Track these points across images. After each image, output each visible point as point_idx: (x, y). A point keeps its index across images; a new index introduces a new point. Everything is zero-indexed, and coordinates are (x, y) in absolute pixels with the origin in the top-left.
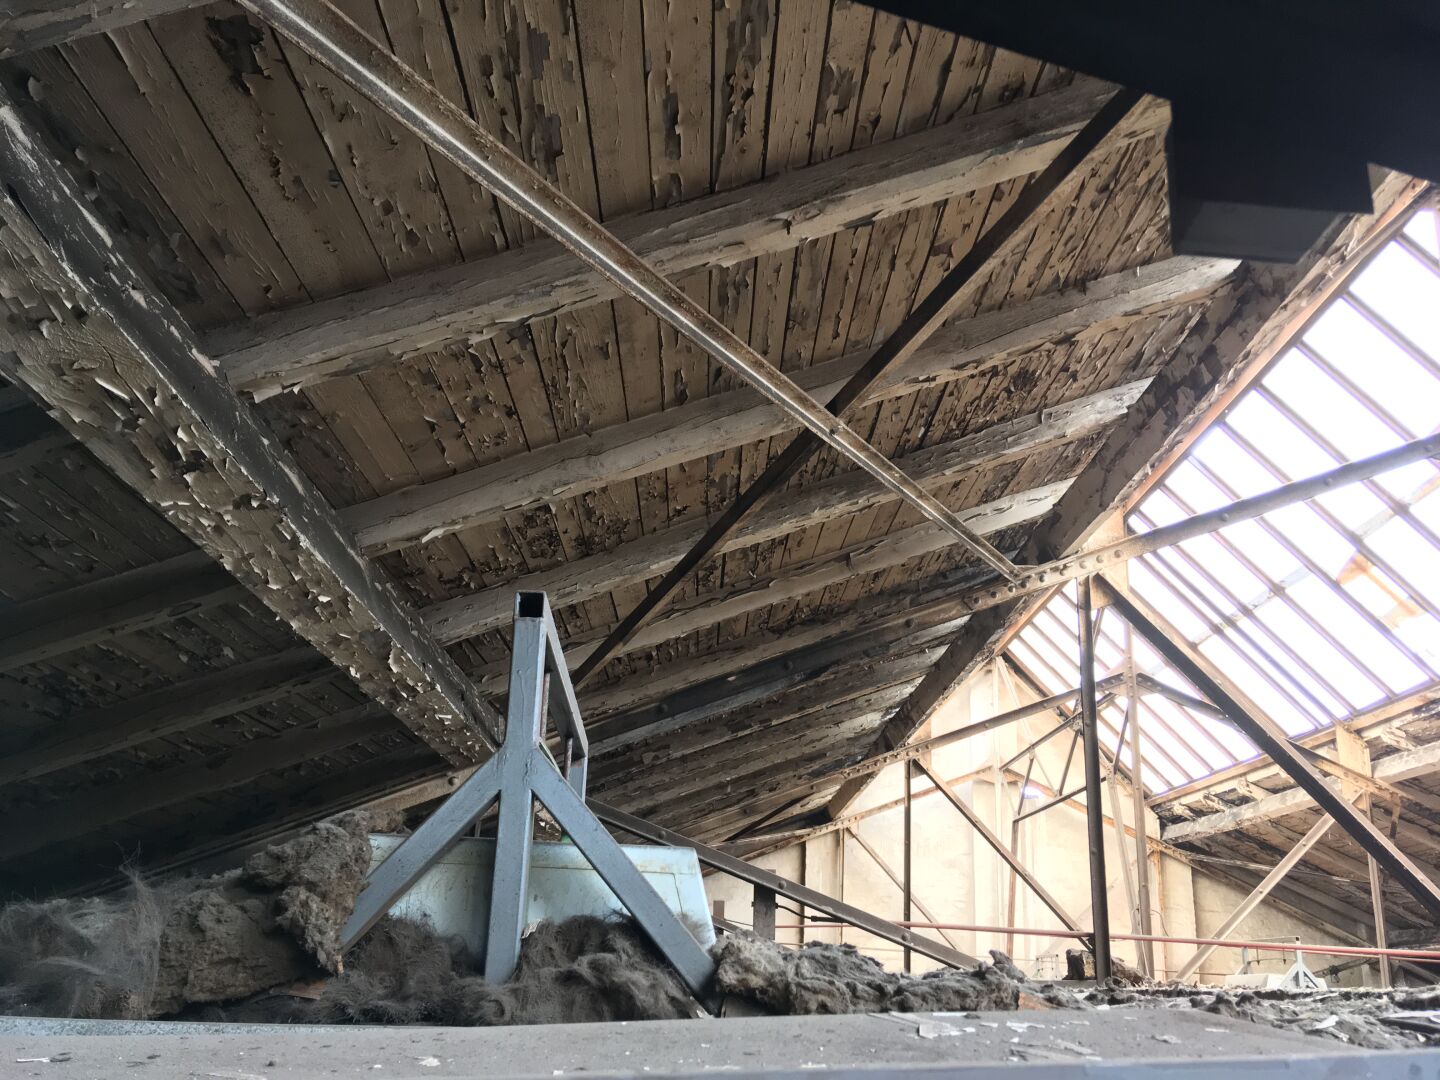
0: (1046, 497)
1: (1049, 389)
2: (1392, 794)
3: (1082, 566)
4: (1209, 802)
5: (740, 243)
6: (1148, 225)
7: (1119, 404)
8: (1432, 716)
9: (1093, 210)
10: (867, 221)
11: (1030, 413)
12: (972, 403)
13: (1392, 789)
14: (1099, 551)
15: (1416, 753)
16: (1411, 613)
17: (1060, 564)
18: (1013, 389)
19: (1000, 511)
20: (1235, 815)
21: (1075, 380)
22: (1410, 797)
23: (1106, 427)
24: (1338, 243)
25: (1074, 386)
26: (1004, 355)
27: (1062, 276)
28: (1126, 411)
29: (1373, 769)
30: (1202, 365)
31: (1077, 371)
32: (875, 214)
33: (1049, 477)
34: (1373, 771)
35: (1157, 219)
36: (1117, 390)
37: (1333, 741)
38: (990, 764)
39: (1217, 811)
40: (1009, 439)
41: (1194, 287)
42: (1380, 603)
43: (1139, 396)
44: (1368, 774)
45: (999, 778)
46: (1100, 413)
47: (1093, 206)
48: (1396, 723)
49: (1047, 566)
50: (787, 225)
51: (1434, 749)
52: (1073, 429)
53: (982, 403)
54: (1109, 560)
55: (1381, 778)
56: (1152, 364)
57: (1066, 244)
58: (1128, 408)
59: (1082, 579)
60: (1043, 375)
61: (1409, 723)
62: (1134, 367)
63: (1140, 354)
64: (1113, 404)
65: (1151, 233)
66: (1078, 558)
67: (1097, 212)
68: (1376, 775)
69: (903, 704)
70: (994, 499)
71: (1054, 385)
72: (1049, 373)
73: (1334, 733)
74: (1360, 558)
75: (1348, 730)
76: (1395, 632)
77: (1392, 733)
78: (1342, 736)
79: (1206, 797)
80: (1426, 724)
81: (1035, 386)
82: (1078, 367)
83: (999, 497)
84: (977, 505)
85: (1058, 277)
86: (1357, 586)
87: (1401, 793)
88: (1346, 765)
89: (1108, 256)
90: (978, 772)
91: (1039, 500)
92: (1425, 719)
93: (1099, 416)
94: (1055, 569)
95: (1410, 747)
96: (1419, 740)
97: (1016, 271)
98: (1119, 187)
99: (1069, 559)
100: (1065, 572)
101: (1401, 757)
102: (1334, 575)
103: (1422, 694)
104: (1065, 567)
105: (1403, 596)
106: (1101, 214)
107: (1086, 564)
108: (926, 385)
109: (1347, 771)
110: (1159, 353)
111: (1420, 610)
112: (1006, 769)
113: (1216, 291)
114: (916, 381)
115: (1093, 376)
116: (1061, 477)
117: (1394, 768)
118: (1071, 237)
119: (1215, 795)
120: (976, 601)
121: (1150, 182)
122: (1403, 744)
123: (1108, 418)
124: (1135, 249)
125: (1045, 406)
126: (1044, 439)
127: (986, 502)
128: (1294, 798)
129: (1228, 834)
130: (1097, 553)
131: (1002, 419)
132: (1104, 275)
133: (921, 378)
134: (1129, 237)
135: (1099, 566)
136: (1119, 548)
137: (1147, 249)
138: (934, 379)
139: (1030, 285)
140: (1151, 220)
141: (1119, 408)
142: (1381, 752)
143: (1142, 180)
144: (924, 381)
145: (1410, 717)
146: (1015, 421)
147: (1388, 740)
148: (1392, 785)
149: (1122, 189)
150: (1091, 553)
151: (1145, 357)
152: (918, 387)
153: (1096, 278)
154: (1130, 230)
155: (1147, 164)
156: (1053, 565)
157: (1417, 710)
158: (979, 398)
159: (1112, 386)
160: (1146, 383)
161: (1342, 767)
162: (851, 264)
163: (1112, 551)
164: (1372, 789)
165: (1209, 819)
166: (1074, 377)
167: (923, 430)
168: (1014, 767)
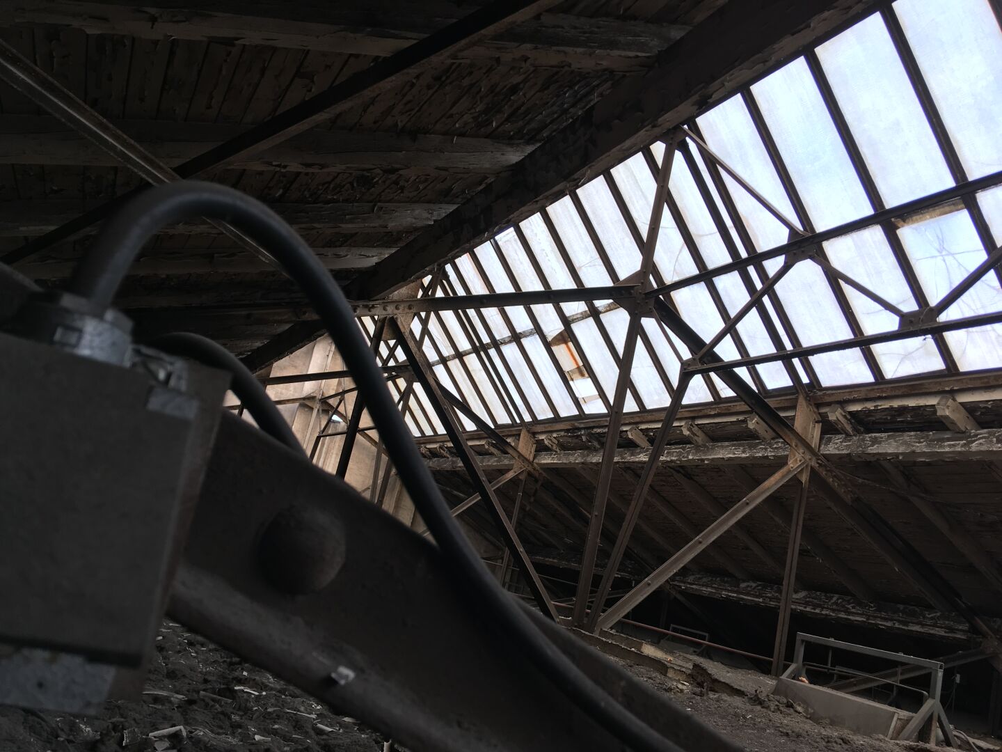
0: (373, 256)
1: (383, 191)
2: (540, 474)
3: (385, 309)
4: (442, 451)
5: (106, 20)
6: (466, 113)
7: (429, 216)
8: (574, 436)
9: (429, 89)
10: (229, 42)
11: (368, 202)
12: (323, 184)
13: (541, 471)
14: (399, 302)
15: (559, 454)
16: (582, 375)
17: (371, 303)
18: (355, 185)
19: (338, 256)
20: (453, 462)
21: (402, 192)
22: (549, 478)
23: (416, 229)
24: (576, 176)
25: (402, 195)
26: (343, 167)
27: (400, 125)
28: (433, 223)
29: (535, 457)
30: (482, 216)
31: (404, 187)
32: (237, 39)
33: (378, 243)
34: (534, 459)
35: (473, 111)
36: (432, 206)
37: (519, 435)
38: (314, 395)
39: (445, 457)
40: (347, 217)
41: (487, 166)
42: (568, 364)
43: (444, 215)
44: (531, 459)
45: (317, 406)
46: (415, 219)
47: (429, 87)
48: (555, 435)
49: (361, 303)
50: (153, 20)
51: (569, 454)
52: (393, 224)
53: (332, 186)
54: (404, 310)
55: (537, 464)
56: (457, 197)
57: (406, 104)
58: (435, 221)
59: (382, 317)
60: (380, 182)
61: (561, 436)
62: (445, 196)
63: (450, 189)
64: (425, 215)
65: (467, 118)
66: (383, 303)
67: (431, 92)
68: (535, 461)
69: (253, 351)
70: (336, 247)
71: (387, 191)
72: (384, 182)
73: (521, 430)
74: (566, 334)
75: (528, 431)
76: (571, 383)
77: (551, 440)
78: (524, 434)
79: (440, 447)
80: (570, 440)
81: (373, 187)
82: (406, 184)
83: (340, 246)
84: (323, 247)
85: (396, 125)
86: (560, 351)
87: (544, 474)
88: (520, 452)
89: (436, 122)
90: (304, 399)
91: (368, 257)
92: (570, 437)
93: (414, 220)
94: (366, 306)
95: (558, 450)
96: (564, 447)
97: (365, 111)
98: (448, 81)
99: (377, 302)
100: (372, 310)
101: (551, 455)
102: (549, 339)
103: (573, 422)
104: (373, 307)
105: (581, 364)
106: (433, 94)
107: (388, 308)
108: (278, 169)
109: (520, 455)
110: (463, 192)
111: (587, 375)
112: (324, 401)
113: (501, 172)
114: (270, 164)
115: (415, 193)
116: (387, 245)
117: (546, 460)
118: (409, 102)
119: (447, 448)
120: (305, 313)
121: (472, 85)
122: (554, 448)
123: (420, 224)
124: (455, 124)
125: (380, 201)
126: (371, 225)
127: (330, 247)
128: (489, 461)
129: (447, 471)
130: (397, 304)
131: (346, 201)
132: (430, 134)
133: (274, 163)
134: (451, 116)
135: (396, 311)
136: (413, 303)
137: (464, 127)
138: (285, 167)
139: (375, 123)
140: (469, 110)
141: (428, 219)
142: (541, 448)
143: (466, 82)
144: (276, 166)
145: (562, 433)
146: (356, 204)
147: (546, 442)
148: (541, 469)
149: (450, 83)
150: (393, 302)
151: (453, 192)
152: (272, 168)
153: (425, 134)
154: (454, 111)
155: (471, 73)
156: (365, 303)
157: (567, 431)
158: (329, 183)
159: (429, 202)
160: (452, 208)
161: (518, 452)
162: (226, 61)
163: (408, 304)
164: (530, 469)
165: (438, 461)
166: (402, 189)
167: (281, 191)
168: (331, 401)
